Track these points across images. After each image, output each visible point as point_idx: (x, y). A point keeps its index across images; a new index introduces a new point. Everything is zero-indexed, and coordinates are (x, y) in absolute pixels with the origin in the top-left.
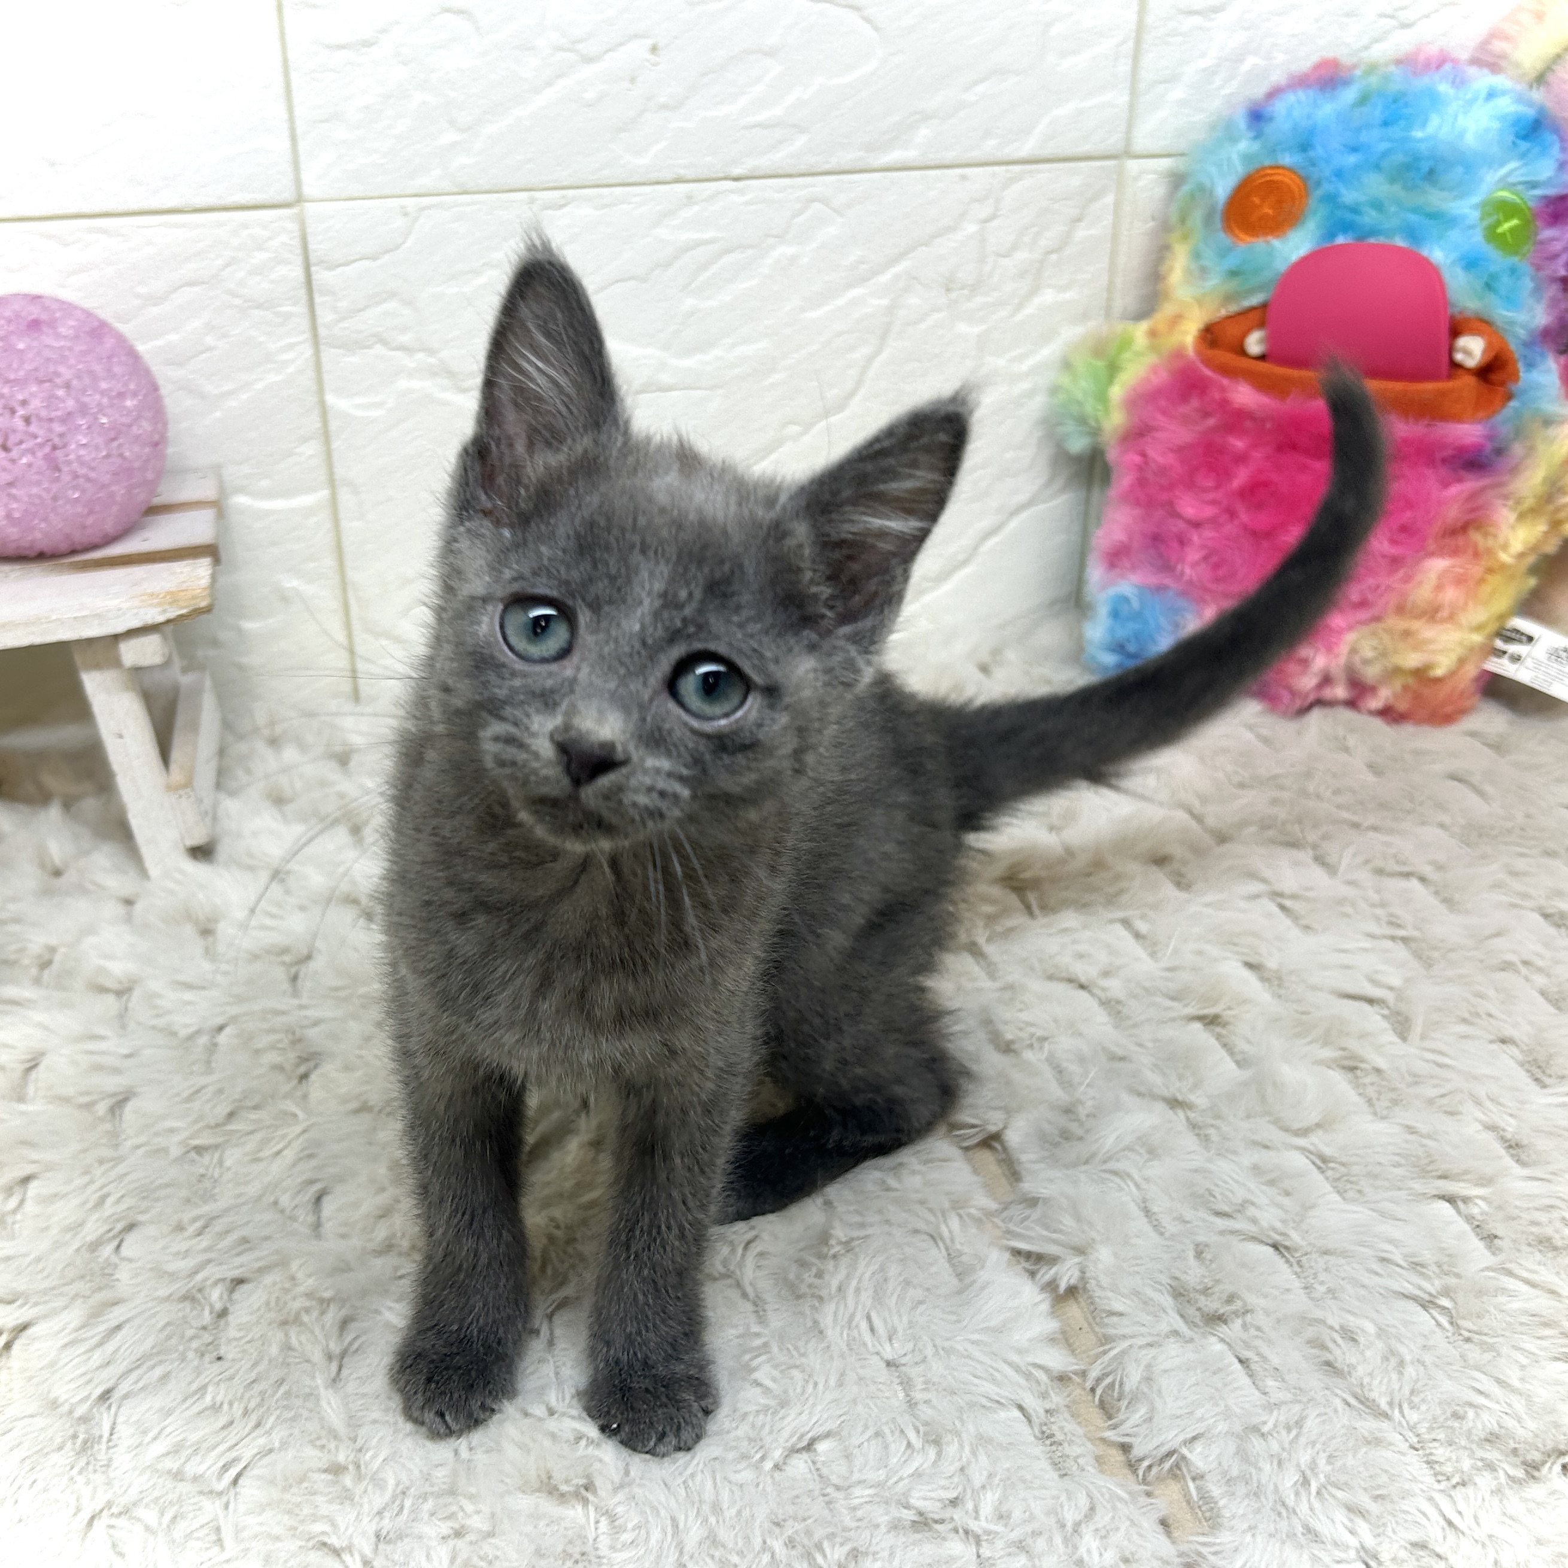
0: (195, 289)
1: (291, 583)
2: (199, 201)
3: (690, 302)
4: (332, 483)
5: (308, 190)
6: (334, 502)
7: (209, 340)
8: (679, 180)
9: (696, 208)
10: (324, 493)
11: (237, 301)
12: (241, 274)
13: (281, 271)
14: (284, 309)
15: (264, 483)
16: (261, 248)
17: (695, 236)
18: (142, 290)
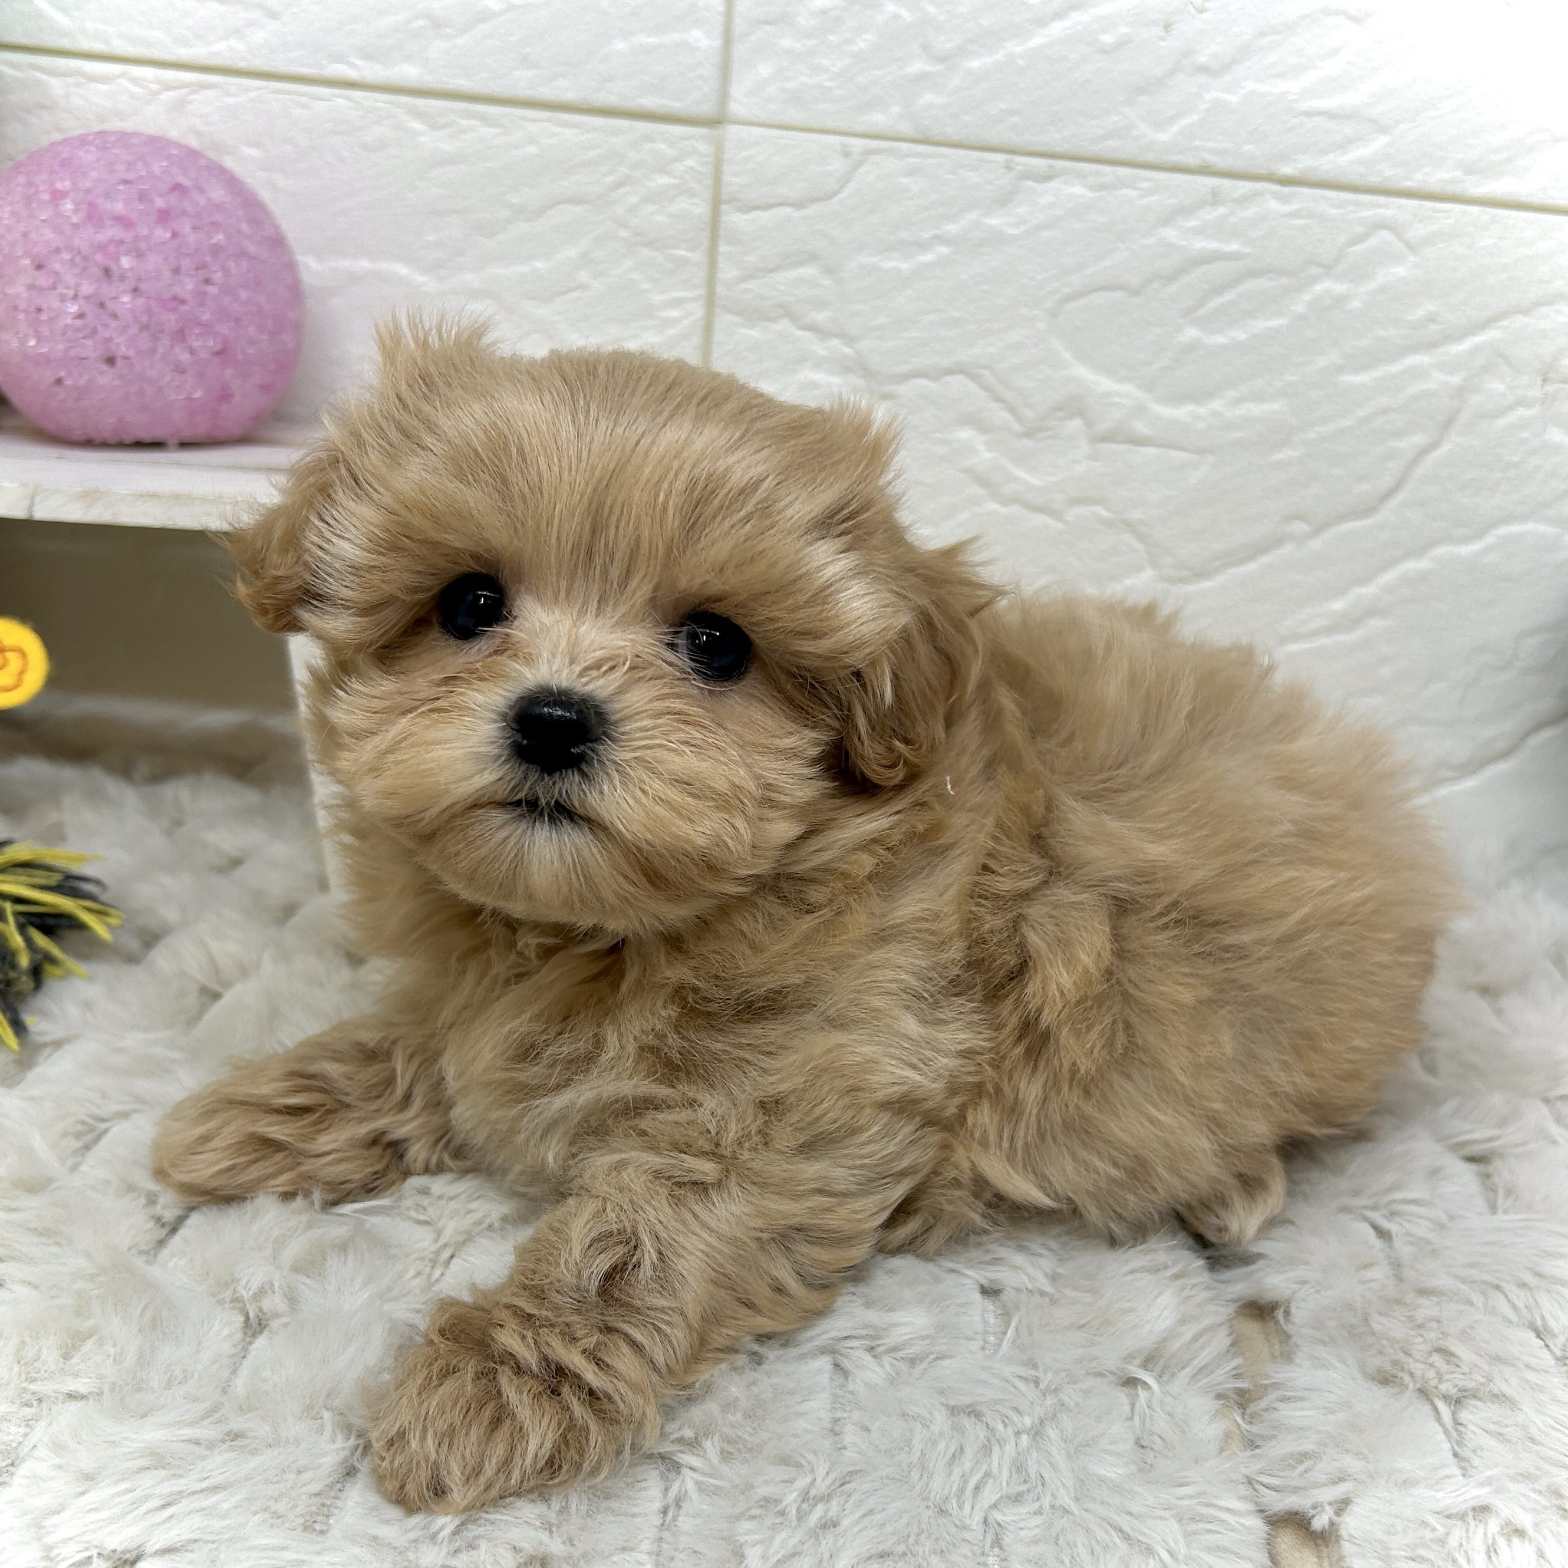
0: (578, 209)
2: (602, 98)
3: (1191, 333)
5: (736, 107)
7: (583, 276)
8: (1205, 170)
9: (1222, 210)
11: (624, 233)
13: (682, 204)
14: (679, 253)
16: (663, 169)
17: (1212, 245)
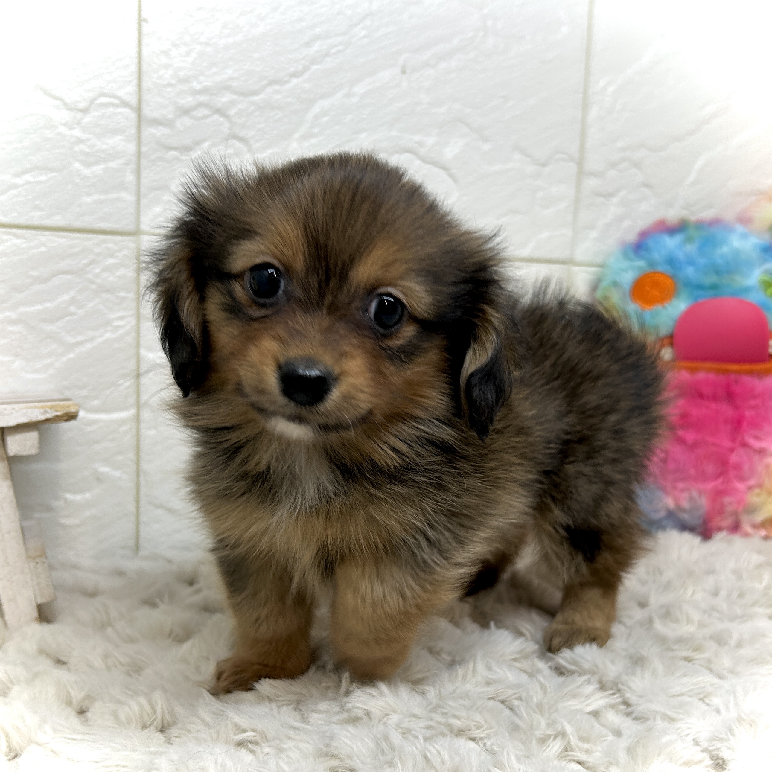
0: (69, 277)
1: (105, 469)
2: (78, 224)
4: (139, 406)
5: (144, 227)
6: (137, 418)
7: (72, 309)
10: (132, 412)
11: (94, 287)
12: (97, 271)
14: (122, 294)
15: (96, 402)
16: (112, 256)
18: (35, 273)
